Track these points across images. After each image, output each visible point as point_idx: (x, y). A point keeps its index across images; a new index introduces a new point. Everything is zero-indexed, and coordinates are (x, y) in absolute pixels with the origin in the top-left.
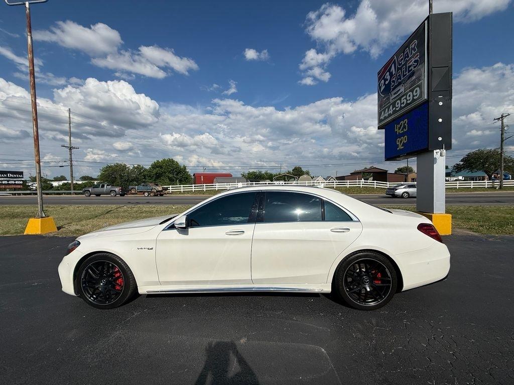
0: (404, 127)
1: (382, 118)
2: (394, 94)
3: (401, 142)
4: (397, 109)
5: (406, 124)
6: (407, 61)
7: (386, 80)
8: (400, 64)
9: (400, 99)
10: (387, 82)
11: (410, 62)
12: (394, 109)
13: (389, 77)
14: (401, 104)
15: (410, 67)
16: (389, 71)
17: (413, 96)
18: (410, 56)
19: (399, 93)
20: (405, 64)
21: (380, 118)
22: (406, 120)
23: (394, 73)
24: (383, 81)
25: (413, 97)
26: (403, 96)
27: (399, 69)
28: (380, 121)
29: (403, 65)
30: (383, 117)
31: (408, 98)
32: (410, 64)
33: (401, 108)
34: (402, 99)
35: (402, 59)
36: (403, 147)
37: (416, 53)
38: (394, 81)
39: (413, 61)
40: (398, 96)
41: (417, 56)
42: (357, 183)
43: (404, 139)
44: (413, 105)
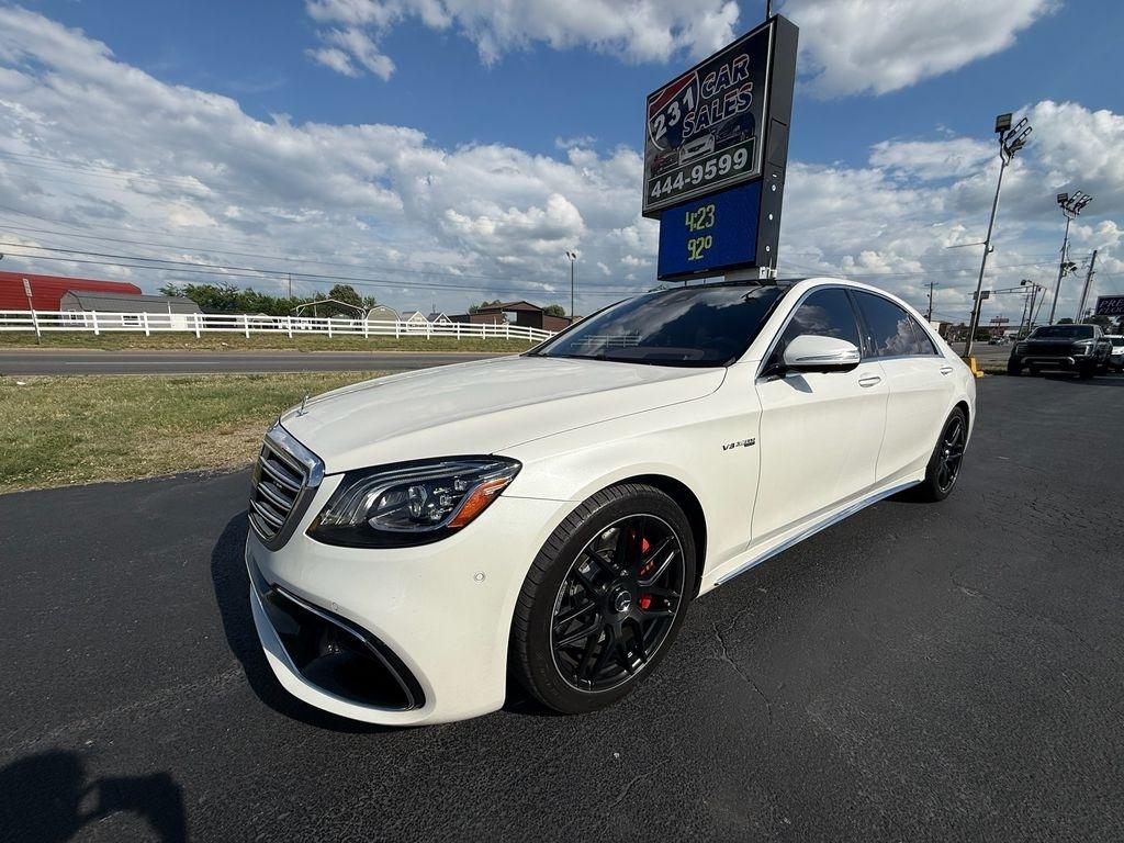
0: (707, 219)
1: (656, 193)
2: (690, 151)
3: (698, 246)
4: (694, 182)
5: (711, 215)
6: (724, 91)
7: (669, 118)
8: (707, 94)
9: (703, 163)
10: (672, 123)
11: (732, 95)
12: (689, 180)
13: (677, 113)
14: (705, 174)
15: (729, 104)
16: (680, 99)
17: (733, 163)
18: (732, 83)
19: (701, 150)
20: (721, 96)
21: (650, 192)
22: (713, 206)
23: (691, 106)
24: (662, 118)
25: (732, 167)
26: (710, 159)
27: (702, 102)
28: (649, 199)
29: (715, 97)
30: (659, 192)
31: (721, 165)
32: (731, 99)
33: (704, 182)
34: (708, 164)
35: (714, 84)
36: (701, 257)
37: (745, 81)
38: (689, 124)
39: (738, 94)
40: (699, 155)
41: (749, 86)
42: (496, 331)
43: (707, 242)
44: (730, 181)
